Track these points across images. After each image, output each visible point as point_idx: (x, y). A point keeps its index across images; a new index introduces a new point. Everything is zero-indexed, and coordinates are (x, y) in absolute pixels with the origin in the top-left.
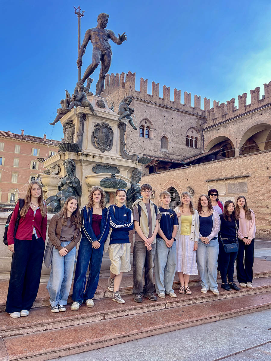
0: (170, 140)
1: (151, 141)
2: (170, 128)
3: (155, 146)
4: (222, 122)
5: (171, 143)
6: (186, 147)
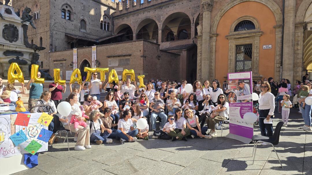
0: (87, 23)
1: (72, 22)
2: (87, 14)
3: (75, 27)
4: (126, 14)
6: (100, 30)
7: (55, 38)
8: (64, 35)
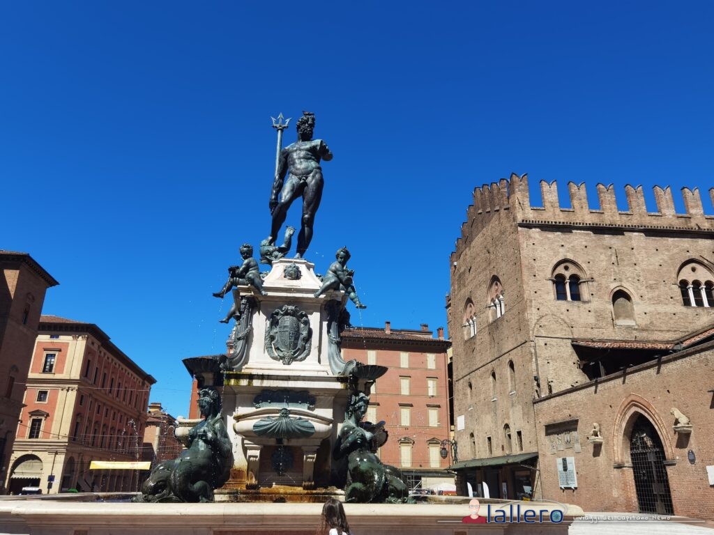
0: (635, 298)
1: (587, 306)
2: (629, 271)
3: (598, 316)
5: (638, 304)
6: (684, 309)
7: (545, 359)
8: (569, 345)
